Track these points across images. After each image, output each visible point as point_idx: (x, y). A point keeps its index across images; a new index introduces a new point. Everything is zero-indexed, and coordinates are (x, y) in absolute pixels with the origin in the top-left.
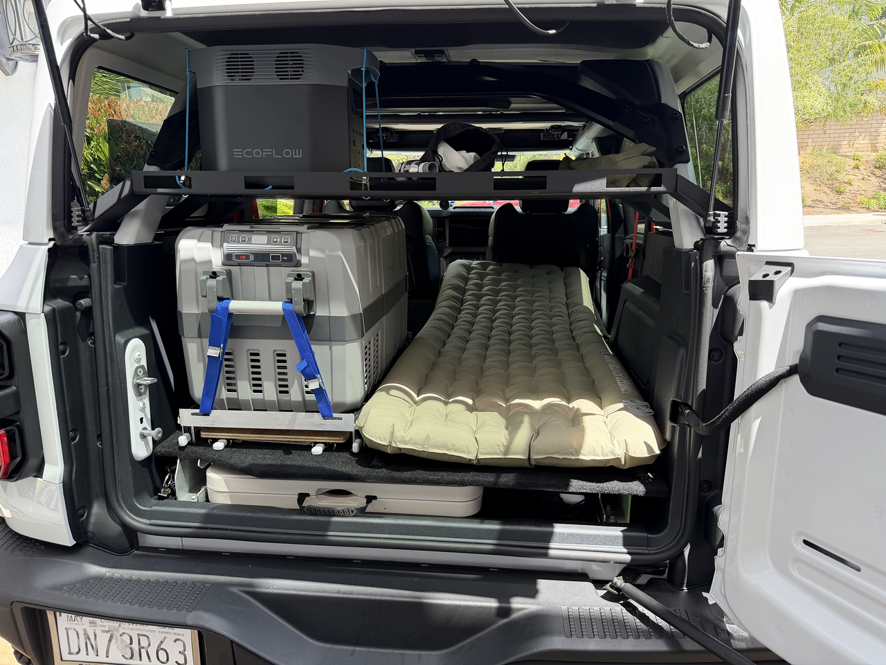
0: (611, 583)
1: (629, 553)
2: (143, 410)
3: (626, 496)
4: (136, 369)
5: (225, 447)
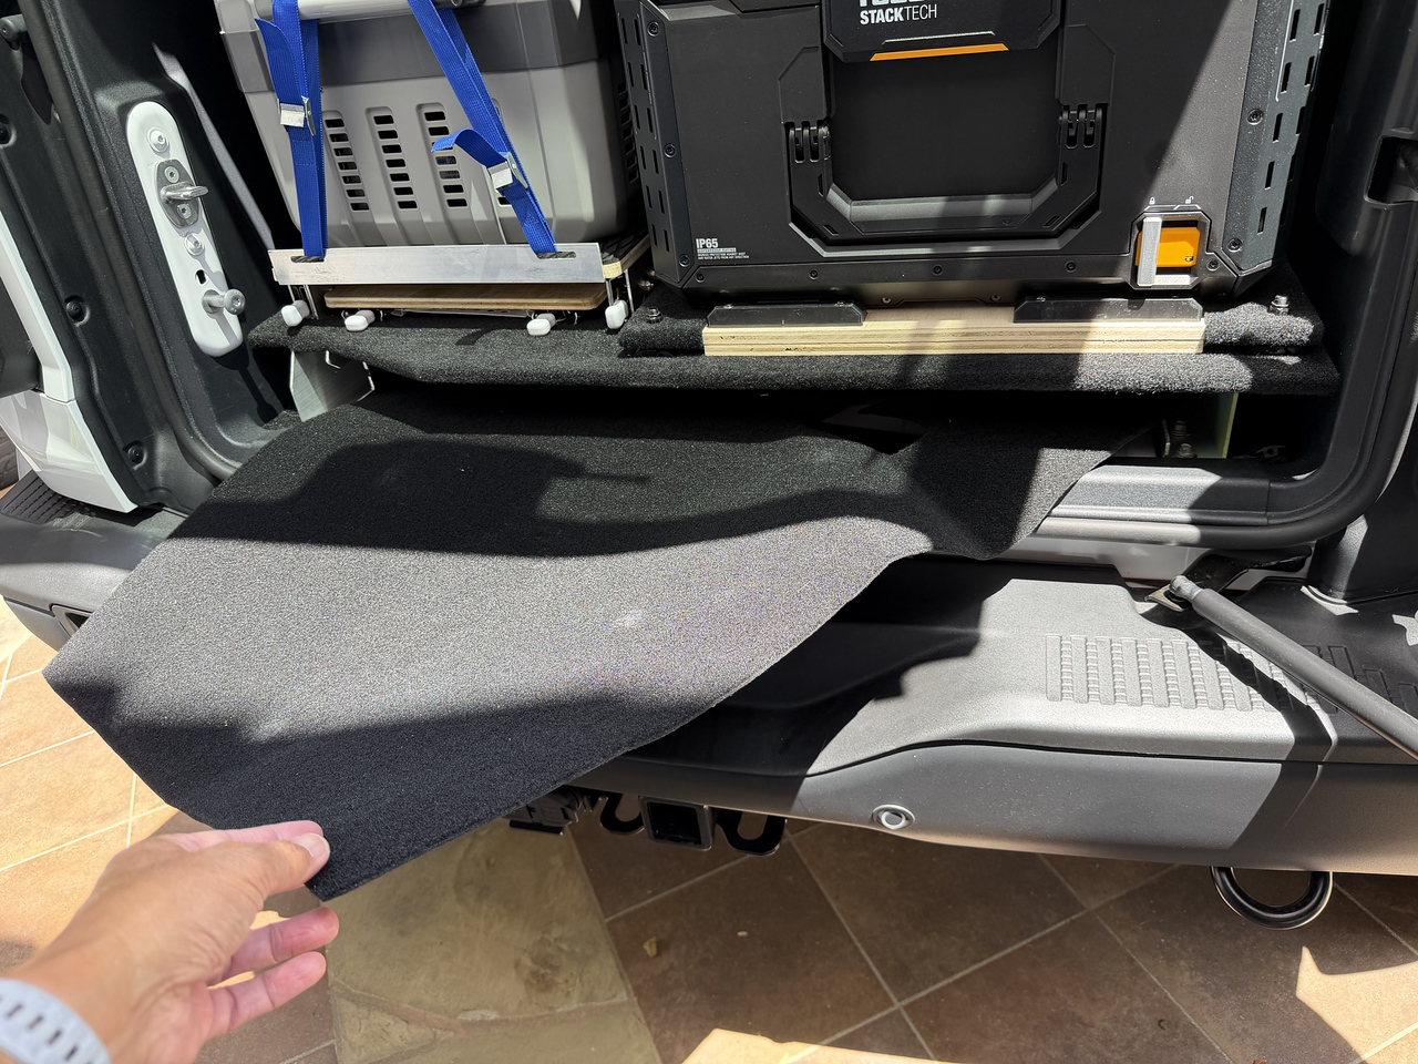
0: (1167, 588)
1: (1193, 523)
2: (198, 253)
3: (1228, 394)
4: (161, 168)
5: (370, 325)
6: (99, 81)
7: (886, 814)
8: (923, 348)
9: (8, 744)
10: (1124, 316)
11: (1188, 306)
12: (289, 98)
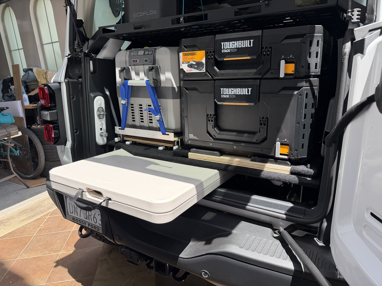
2: (102, 124)
4: (99, 108)
5: (130, 144)
6: (92, 91)
7: (203, 273)
8: (231, 164)
9: (43, 230)
10: (273, 163)
11: (287, 163)
12: (123, 99)
